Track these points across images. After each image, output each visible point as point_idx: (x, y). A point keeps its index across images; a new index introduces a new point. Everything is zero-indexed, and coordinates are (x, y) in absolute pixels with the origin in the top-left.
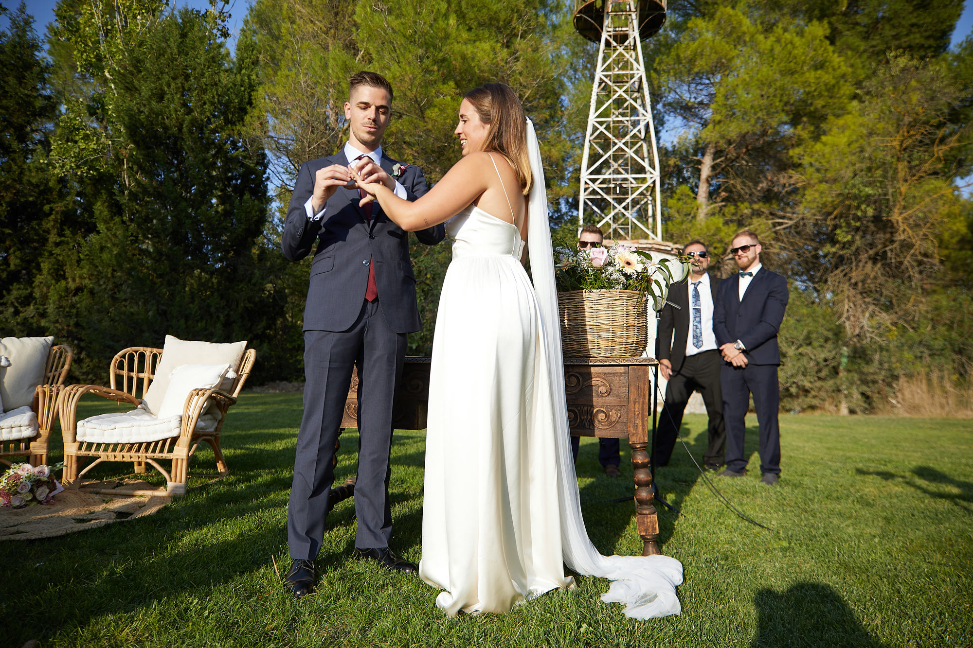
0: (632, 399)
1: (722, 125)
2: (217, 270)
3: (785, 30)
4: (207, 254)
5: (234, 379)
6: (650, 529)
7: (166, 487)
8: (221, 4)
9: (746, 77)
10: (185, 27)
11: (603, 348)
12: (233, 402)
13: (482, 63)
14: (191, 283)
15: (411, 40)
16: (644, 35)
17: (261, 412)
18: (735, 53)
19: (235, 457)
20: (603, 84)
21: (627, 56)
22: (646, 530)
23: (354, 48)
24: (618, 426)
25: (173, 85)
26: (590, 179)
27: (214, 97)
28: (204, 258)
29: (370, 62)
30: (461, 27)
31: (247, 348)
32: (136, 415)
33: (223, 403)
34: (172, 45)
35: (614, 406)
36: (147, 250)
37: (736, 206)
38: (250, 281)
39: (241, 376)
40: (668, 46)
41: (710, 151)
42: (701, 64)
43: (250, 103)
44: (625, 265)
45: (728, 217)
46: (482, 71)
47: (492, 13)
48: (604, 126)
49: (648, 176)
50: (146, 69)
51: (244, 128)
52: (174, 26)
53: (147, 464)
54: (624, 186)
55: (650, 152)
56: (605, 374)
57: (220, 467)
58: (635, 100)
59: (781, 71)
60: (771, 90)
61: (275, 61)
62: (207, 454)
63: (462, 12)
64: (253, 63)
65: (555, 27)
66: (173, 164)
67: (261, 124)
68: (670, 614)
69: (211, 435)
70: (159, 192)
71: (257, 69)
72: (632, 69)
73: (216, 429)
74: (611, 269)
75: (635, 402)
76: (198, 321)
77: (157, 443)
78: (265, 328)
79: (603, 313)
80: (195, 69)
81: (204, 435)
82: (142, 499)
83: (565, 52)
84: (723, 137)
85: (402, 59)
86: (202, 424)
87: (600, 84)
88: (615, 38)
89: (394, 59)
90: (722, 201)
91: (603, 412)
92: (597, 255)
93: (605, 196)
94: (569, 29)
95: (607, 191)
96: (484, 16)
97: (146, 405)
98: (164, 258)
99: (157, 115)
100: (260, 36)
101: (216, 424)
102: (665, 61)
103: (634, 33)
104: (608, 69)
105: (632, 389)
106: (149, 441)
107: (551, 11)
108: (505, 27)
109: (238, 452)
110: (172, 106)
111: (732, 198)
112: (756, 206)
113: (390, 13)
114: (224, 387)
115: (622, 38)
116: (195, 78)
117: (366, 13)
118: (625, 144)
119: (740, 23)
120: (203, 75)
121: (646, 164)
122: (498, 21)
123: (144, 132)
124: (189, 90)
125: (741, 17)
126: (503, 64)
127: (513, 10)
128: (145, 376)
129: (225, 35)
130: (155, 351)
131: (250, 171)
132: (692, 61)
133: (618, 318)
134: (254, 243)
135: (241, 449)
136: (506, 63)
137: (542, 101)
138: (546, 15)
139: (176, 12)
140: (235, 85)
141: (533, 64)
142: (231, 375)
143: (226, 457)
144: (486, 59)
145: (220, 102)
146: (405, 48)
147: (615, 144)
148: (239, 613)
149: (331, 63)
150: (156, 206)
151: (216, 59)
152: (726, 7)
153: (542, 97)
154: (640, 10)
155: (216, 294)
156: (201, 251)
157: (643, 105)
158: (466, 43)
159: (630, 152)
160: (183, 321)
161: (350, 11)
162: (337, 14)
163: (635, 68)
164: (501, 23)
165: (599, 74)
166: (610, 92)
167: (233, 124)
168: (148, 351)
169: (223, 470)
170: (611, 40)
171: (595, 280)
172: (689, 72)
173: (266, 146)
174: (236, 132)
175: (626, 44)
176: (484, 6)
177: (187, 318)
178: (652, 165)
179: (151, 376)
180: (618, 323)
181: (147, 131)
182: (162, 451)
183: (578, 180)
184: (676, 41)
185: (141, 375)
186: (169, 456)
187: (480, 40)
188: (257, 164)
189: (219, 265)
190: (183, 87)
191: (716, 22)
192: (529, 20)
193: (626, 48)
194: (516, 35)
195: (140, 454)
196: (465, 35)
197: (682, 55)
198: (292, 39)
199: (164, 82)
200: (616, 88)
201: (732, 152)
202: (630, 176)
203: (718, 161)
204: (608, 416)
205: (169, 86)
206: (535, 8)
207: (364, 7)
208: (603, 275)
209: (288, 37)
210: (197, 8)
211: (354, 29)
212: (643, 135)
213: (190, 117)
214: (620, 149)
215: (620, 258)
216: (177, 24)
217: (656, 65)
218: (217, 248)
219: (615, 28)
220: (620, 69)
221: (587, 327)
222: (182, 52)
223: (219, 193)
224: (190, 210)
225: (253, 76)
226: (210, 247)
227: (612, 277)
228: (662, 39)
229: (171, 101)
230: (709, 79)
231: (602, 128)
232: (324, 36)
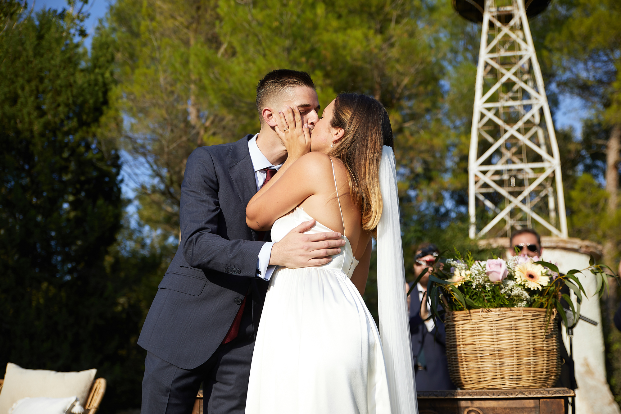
2: (66, 283)
4: (55, 266)
8: (79, 4)
10: (42, 28)
11: (507, 377)
13: (355, 52)
14: (39, 299)
15: (277, 31)
16: (531, 14)
20: (489, 68)
21: (514, 36)
23: (216, 42)
25: (27, 88)
26: (480, 171)
27: (68, 99)
28: (53, 270)
29: (233, 56)
30: (330, 15)
31: (97, 377)
34: (28, 47)
38: (101, 295)
39: (88, 410)
40: (559, 23)
41: (617, 134)
42: (597, 40)
43: (106, 102)
44: (527, 278)
46: (355, 60)
48: (493, 112)
49: (546, 165)
51: (99, 130)
52: (31, 29)
54: (521, 177)
55: (547, 137)
58: (526, 82)
64: (108, 61)
65: (431, 9)
66: (24, 169)
67: (117, 123)
71: (113, 67)
72: (520, 49)
74: (511, 283)
79: (505, 336)
80: (50, 71)
83: (443, 36)
85: (267, 52)
87: (485, 67)
88: (500, 18)
89: (259, 52)
92: (494, 268)
93: (499, 189)
95: (501, 183)
99: (10, 119)
100: (119, 34)
102: (558, 38)
103: (520, 12)
104: (493, 51)
108: (378, 13)
110: (25, 111)
115: (506, 18)
116: (50, 80)
117: (230, 6)
118: (519, 130)
120: (58, 76)
121: (542, 152)
122: (370, 7)
124: (44, 92)
126: (377, 51)
129: (83, 33)
131: (103, 174)
132: (587, 38)
133: (523, 341)
134: (107, 253)
136: (381, 50)
137: (421, 88)
139: (33, 15)
140: (90, 85)
142: (78, 409)
144: (359, 47)
145: (74, 103)
146: (271, 40)
147: (506, 131)
149: (192, 59)
151: (72, 59)
153: (421, 83)
155: (64, 309)
156: (49, 263)
157: (535, 87)
158: (336, 32)
159: (524, 140)
161: (212, 4)
162: (198, 8)
163: (523, 48)
164: (374, 9)
165: (484, 55)
166: (497, 76)
167: (88, 125)
170: (496, 21)
171: (494, 297)
172: (584, 48)
174: (91, 134)
175: (512, 23)
178: (550, 153)
180: (523, 348)
183: (466, 171)
184: (567, 18)
187: (351, 28)
188: (111, 166)
189: (68, 278)
190: (37, 90)
192: (403, 4)
193: (512, 28)
194: (390, 21)
196: (335, 23)
197: (576, 32)
198: (152, 37)
199: (18, 85)
200: (504, 71)
202: (526, 166)
205: (23, 89)
208: (503, 291)
209: (147, 34)
210: (54, 7)
211: (217, 23)
212: (537, 120)
213: (42, 120)
214: (512, 137)
215: (521, 271)
216: (34, 26)
217: (547, 43)
218: (67, 258)
219: (498, 7)
220: (507, 50)
221: (487, 353)
222: (38, 54)
223: (71, 198)
224: (39, 218)
225: (107, 75)
226: (59, 258)
227: (513, 293)
228: (551, 15)
229: (25, 105)
230: (607, 55)
231: (490, 115)
232: (185, 30)
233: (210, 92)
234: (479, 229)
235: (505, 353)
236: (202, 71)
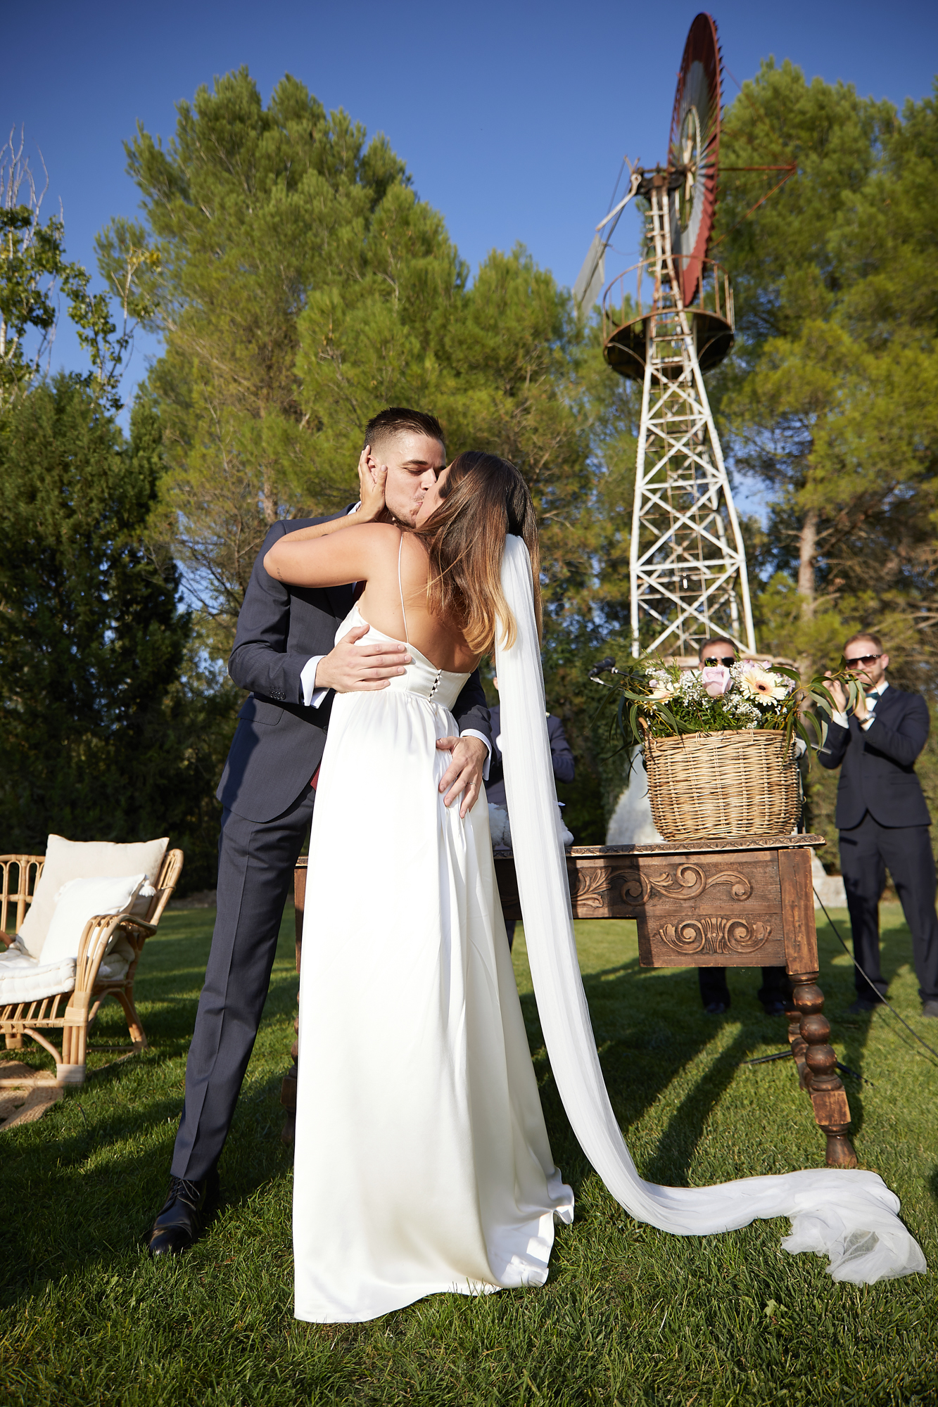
0: (788, 899)
1: (826, 483)
2: (115, 733)
3: (905, 346)
4: (99, 711)
5: (152, 897)
6: (836, 1116)
7: (54, 1072)
8: (109, 366)
9: (857, 415)
10: (61, 399)
11: (734, 822)
12: (151, 931)
13: (478, 419)
14: (80, 754)
15: (376, 393)
16: (705, 365)
17: (186, 939)
18: (834, 383)
19: (155, 1015)
20: (652, 437)
21: (684, 395)
22: (830, 1117)
23: (296, 412)
24: (770, 948)
25: (48, 479)
26: (645, 572)
27: (103, 492)
28: (96, 717)
29: (319, 429)
30: (445, 372)
31: (169, 848)
32: (7, 959)
33: (136, 934)
34: (45, 424)
35: (760, 916)
36: (15, 711)
37: (858, 598)
38: (161, 747)
39: (162, 892)
40: (739, 381)
41: (811, 521)
42: (787, 401)
43: (154, 496)
44: (757, 691)
45: (848, 613)
46: (479, 431)
47: (488, 350)
48: (659, 495)
49: (727, 561)
50: (10, 460)
51: (146, 532)
52: (46, 399)
53: (24, 1035)
54: (694, 578)
55: (728, 528)
56: (741, 864)
57: (135, 1035)
58: (700, 455)
59: (905, 404)
60: (895, 431)
61: (186, 438)
62: (114, 1012)
63: (445, 352)
64: (154, 441)
65: (577, 364)
66: (49, 587)
67: (170, 524)
68: (908, 1272)
69: (120, 986)
70: (30, 628)
71: (161, 448)
72: (692, 413)
73: (128, 976)
74: (736, 698)
75: (793, 907)
76: (89, 809)
77: (40, 1003)
78: (185, 814)
79: (730, 768)
80: (76, 455)
81: (109, 987)
82: (19, 1093)
84: (829, 500)
86: (106, 969)
87: (648, 436)
88: (665, 372)
90: (836, 591)
91: (743, 925)
92: (713, 678)
93: (668, 594)
94: (597, 365)
95: (670, 587)
96: (477, 355)
97: (21, 943)
98: (39, 721)
99: (27, 520)
100: (163, 406)
101: (126, 968)
102: (737, 400)
103: (692, 364)
104: (657, 415)
105: (787, 886)
106: (27, 1000)
107: (569, 342)
108: (507, 369)
109: (159, 1006)
110: (47, 508)
111: (852, 586)
112: (888, 596)
113: (344, 360)
114: (138, 910)
115: (674, 372)
116: (77, 468)
117: (310, 363)
118: (692, 518)
119: (838, 341)
120: (87, 462)
121: (722, 544)
122: (497, 360)
123: (9, 545)
124: (70, 483)
125: (840, 332)
126: (507, 418)
127: (517, 345)
128: (19, 898)
129: (117, 404)
130: (33, 859)
131: (157, 591)
132: (774, 398)
133: (754, 774)
134: (167, 692)
135: (163, 1000)
136: (512, 417)
137: (566, 468)
138: (563, 349)
139: (48, 380)
140: (131, 473)
141: (552, 416)
142: (148, 891)
143: (141, 1015)
144: (484, 414)
145: (111, 497)
146: (367, 406)
147: (676, 519)
148: (186, 1301)
149: (266, 434)
150: (28, 648)
151: (104, 439)
152: (814, 320)
153: (565, 461)
154: (698, 332)
155: (113, 767)
156: (91, 708)
157: (713, 463)
158: (453, 394)
159: (699, 529)
160: (67, 810)
161: (288, 362)
162: (269, 368)
163: (695, 410)
164: (502, 363)
165: (646, 421)
166: (663, 447)
167: (132, 526)
168: (23, 861)
169: (139, 1039)
170: (660, 376)
171: (713, 716)
172: (771, 413)
173: (176, 555)
174: (135, 539)
175: (681, 378)
176: (477, 342)
177: (73, 805)
178: (732, 546)
179: (28, 899)
180: (755, 782)
181: (14, 544)
182: (47, 1015)
183: (626, 574)
184: (749, 373)
185: (14, 898)
186: (59, 1023)
187: (473, 388)
188: (167, 580)
189: (115, 726)
190: (61, 481)
191: (804, 341)
192: (539, 357)
193: (682, 385)
194: (523, 379)
195: (14, 1022)
196: (452, 383)
197: (760, 391)
198: (209, 406)
199: (34, 475)
200: (672, 441)
201: (844, 521)
202: (701, 564)
203: (824, 534)
204: (750, 931)
205: (42, 480)
206: (547, 340)
207: (306, 355)
208: (725, 709)
209: (202, 403)
210: (77, 371)
211: (294, 387)
212: (715, 505)
213: (72, 521)
214: (685, 526)
215: (748, 680)
216: (50, 396)
217: (722, 407)
218: (114, 702)
219: (663, 358)
220: (674, 414)
221: (707, 791)
222: (58, 433)
223: (114, 624)
224: (74, 649)
225: (155, 459)
226: (103, 701)
227: (738, 711)
228: (729, 370)
229: (46, 501)
230: (801, 420)
231: (655, 499)
232: (253, 398)
233: (291, 476)
234: (644, 646)
235: (732, 790)
236: (280, 449)
